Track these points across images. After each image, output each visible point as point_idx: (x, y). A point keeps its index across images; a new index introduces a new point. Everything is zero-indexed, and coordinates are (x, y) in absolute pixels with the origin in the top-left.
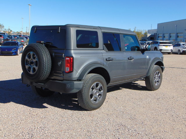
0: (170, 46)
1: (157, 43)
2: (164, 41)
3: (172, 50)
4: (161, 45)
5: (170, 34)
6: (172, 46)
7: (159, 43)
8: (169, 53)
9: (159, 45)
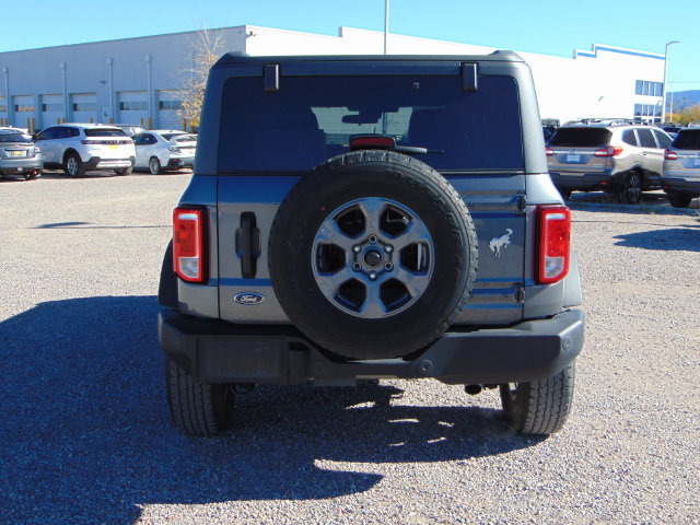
0: (125, 142)
1: (74, 132)
2: (100, 126)
3: (132, 159)
4: (94, 143)
5: (40, 96)
6: (130, 142)
7: (82, 133)
8: (121, 172)
9: (85, 142)
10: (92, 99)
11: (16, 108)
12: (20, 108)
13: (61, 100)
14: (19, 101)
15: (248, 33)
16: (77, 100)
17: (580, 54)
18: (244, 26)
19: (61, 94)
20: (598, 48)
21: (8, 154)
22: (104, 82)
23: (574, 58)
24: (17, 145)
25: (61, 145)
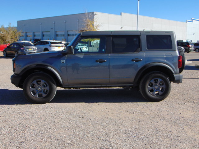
1: (47, 43)
2: (55, 41)
4: (53, 46)
5: (34, 32)
6: (64, 46)
7: (50, 43)
9: (50, 46)
10: (48, 33)
11: (27, 36)
12: (28, 36)
13: (40, 34)
14: (28, 34)
15: (95, 14)
16: (44, 33)
17: (188, 21)
18: (94, 12)
19: (40, 32)
20: (193, 20)
21: (27, 50)
22: (52, 28)
23: (187, 22)
24: (30, 47)
25: (43, 47)
